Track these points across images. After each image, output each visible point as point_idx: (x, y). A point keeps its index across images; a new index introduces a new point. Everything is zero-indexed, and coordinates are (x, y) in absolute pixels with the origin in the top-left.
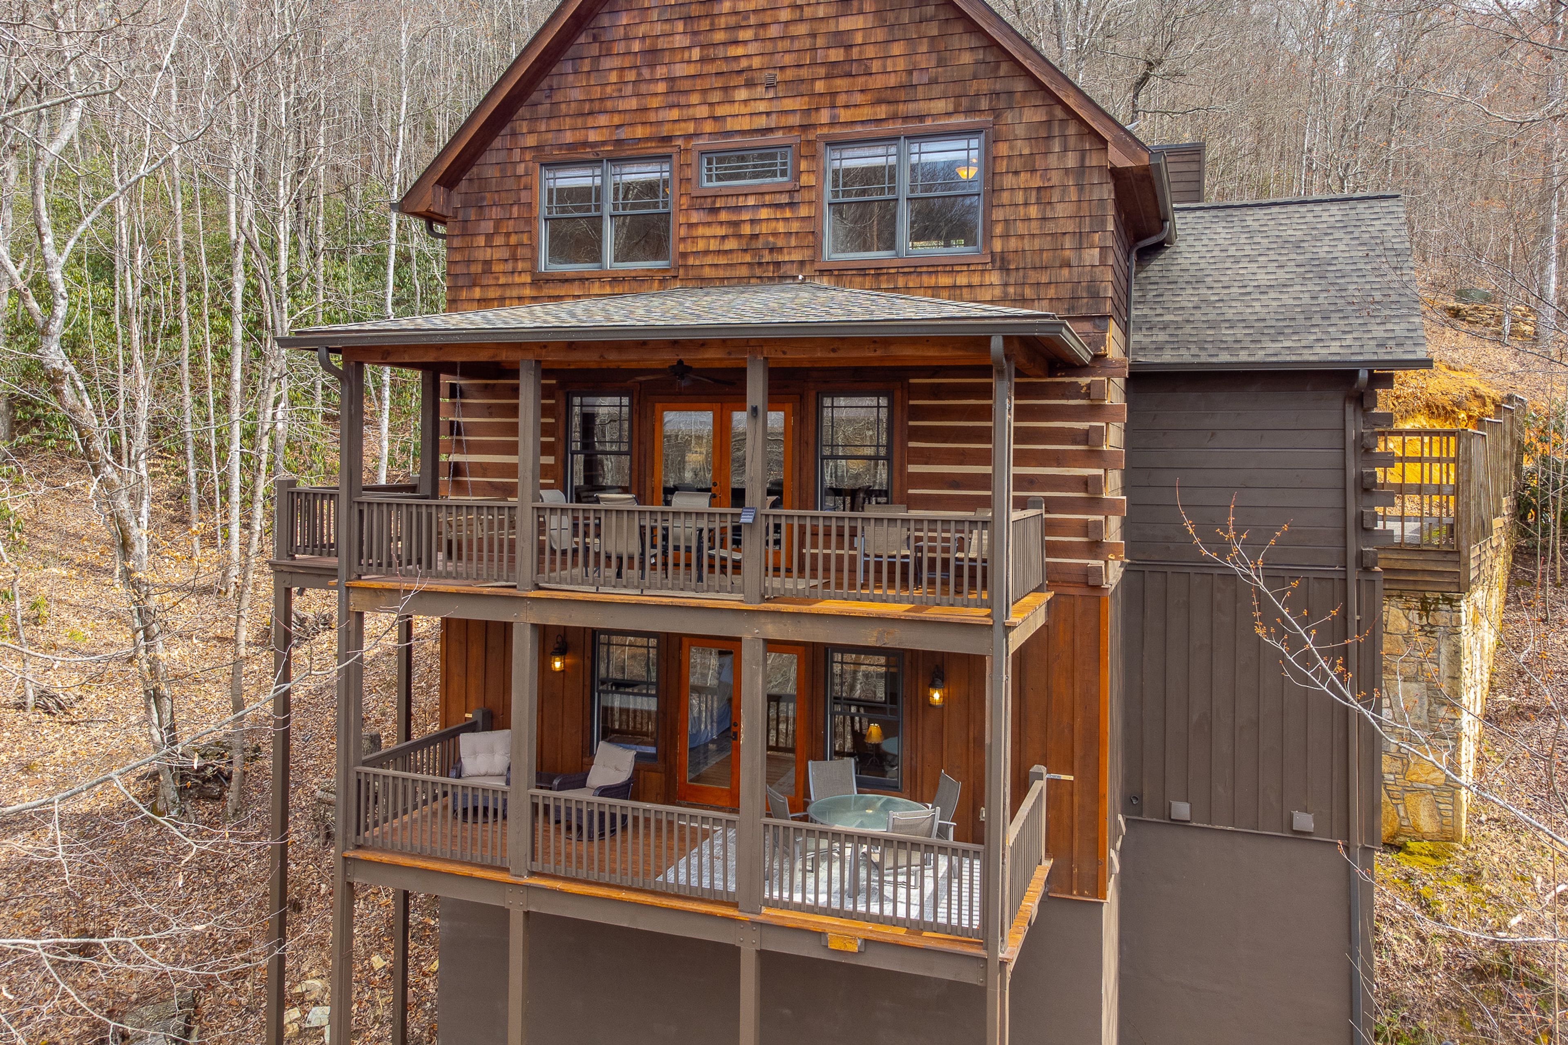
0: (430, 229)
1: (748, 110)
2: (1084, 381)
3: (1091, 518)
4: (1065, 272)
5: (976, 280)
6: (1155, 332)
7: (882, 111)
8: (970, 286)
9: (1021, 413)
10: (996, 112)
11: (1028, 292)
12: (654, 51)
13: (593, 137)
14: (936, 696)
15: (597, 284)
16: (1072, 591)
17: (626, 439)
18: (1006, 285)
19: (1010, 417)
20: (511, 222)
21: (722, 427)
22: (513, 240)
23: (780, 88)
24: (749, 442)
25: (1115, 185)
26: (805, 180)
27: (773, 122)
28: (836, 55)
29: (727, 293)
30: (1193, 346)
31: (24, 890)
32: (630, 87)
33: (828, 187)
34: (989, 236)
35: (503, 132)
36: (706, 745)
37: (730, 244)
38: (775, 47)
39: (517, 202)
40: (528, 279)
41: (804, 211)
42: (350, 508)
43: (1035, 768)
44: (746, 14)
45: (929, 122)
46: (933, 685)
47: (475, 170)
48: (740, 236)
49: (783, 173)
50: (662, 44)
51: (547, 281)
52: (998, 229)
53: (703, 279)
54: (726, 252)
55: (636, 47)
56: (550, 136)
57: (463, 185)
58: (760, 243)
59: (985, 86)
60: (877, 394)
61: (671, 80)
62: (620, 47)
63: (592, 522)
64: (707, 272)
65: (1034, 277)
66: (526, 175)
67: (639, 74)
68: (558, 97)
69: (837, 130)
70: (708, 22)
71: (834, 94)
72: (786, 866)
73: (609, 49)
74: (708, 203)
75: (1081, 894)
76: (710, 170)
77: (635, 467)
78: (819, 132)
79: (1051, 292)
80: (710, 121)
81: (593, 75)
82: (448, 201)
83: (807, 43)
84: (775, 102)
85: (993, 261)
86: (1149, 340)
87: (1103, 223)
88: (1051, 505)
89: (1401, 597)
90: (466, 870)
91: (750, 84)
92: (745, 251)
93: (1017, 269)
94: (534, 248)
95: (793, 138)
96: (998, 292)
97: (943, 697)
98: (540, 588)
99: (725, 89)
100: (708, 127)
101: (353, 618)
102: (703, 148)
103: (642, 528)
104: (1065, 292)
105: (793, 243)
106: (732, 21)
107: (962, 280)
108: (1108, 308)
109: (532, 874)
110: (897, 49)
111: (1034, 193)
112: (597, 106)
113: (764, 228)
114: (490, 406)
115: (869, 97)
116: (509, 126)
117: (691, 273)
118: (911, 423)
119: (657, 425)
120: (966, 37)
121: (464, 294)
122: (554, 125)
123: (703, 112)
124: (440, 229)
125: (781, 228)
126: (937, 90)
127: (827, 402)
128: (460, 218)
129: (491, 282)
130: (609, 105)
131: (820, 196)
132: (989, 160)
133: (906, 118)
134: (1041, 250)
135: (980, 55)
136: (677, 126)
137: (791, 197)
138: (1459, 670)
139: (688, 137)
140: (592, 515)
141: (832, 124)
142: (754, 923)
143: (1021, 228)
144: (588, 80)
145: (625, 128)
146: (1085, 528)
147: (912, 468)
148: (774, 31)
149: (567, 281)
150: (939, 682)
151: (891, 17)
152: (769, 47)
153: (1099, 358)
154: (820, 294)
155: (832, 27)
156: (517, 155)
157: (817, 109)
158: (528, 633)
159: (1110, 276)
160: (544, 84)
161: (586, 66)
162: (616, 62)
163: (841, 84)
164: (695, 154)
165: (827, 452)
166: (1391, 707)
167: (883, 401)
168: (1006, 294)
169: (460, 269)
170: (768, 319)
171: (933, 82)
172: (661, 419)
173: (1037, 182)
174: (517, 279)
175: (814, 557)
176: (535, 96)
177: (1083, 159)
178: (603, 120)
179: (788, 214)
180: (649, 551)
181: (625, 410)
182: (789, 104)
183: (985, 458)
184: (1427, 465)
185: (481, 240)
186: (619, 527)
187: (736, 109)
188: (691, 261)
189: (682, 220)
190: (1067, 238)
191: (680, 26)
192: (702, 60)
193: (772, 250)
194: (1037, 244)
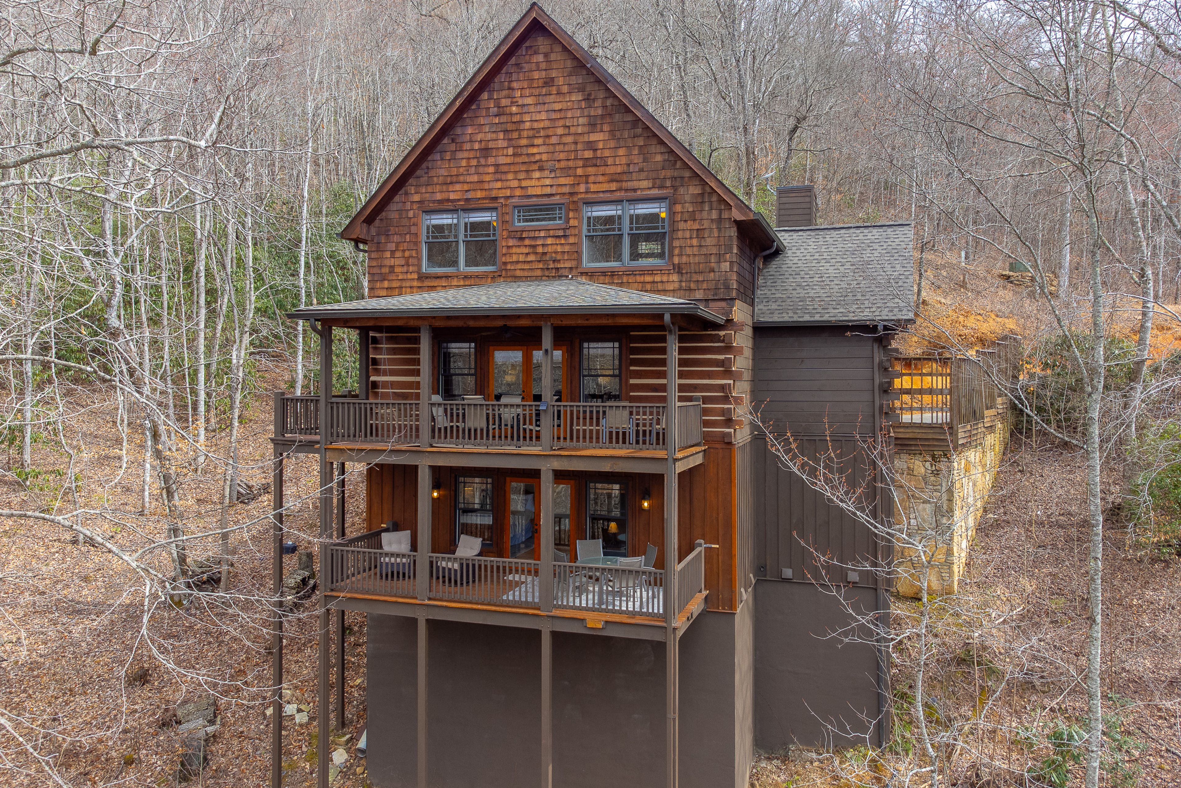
0: (357, 247)
1: (540, 183)
2: (722, 333)
3: (726, 406)
4: (712, 274)
5: (665, 278)
6: (770, 303)
7: (614, 186)
8: (662, 282)
9: (682, 351)
10: (675, 188)
11: (693, 286)
12: (487, 149)
13: (452, 196)
14: (646, 504)
15: (456, 279)
16: (717, 446)
17: (473, 366)
18: (681, 281)
19: (676, 354)
20: (406, 244)
21: (528, 359)
22: (407, 254)
23: (557, 172)
24: (544, 368)
25: (738, 229)
26: (572, 223)
27: (554, 190)
28: (588, 154)
29: (530, 286)
30: (790, 312)
31: (98, 647)
32: (473, 169)
33: (585, 227)
34: (671, 255)
35: (400, 193)
36: (519, 545)
37: (531, 258)
38: (555, 149)
39: (409, 233)
40: (415, 276)
41: (572, 240)
42: (326, 405)
43: (698, 541)
44: (538, 130)
45: (639, 193)
46: (644, 499)
47: (384, 214)
48: (536, 253)
49: (560, 218)
50: (491, 145)
51: (427, 278)
52: (676, 251)
53: (515, 277)
54: (529, 262)
55: (477, 146)
56: (428, 195)
57: (377, 222)
58: (547, 257)
59: (669, 173)
60: (613, 340)
61: (497, 165)
62: (467, 146)
63: (461, 412)
64: (518, 273)
65: (695, 277)
66: (414, 217)
67: (478, 162)
68: (432, 173)
69: (589, 196)
70: (517, 133)
71: (587, 176)
72: (565, 594)
73: (461, 147)
74: (518, 235)
75: (724, 609)
76: (519, 216)
77: (479, 382)
78: (579, 197)
79: (705, 286)
80: (519, 189)
81: (452, 161)
82: (368, 231)
83: (573, 147)
84: (555, 179)
85: (674, 269)
86: (766, 308)
87: (731, 248)
88: (705, 400)
89: (921, 454)
90: (394, 599)
91: (541, 169)
92: (540, 261)
93: (687, 273)
94: (419, 259)
95: (565, 200)
96: (677, 285)
97: (649, 505)
98: (432, 447)
99: (527, 171)
100: (518, 192)
101: (329, 465)
102: (515, 204)
103: (488, 415)
104: (712, 285)
105: (566, 258)
106: (531, 133)
107: (658, 278)
108: (734, 294)
109: (430, 599)
110: (621, 152)
111: (695, 232)
112: (454, 179)
113: (550, 249)
114: (394, 349)
115: (606, 178)
116: (403, 189)
117: (509, 274)
118: (631, 357)
119: (491, 358)
120: (658, 146)
121: (378, 285)
122: (430, 189)
123: (515, 184)
124: (361, 246)
125: (559, 248)
126: (643, 175)
127: (586, 345)
128: (375, 241)
129: (395, 278)
130: (461, 178)
131: (580, 232)
132: (671, 213)
133: (627, 190)
134: (699, 263)
135: (666, 157)
136: (500, 191)
137: (565, 232)
138: (953, 496)
139: (507, 198)
140: (460, 407)
141: (586, 192)
142: (548, 616)
143: (688, 251)
144: (449, 164)
145: (471, 192)
146: (723, 412)
147: (632, 381)
148: (554, 140)
149: (438, 277)
150: (647, 497)
151: (618, 134)
152: (551, 149)
153: (729, 321)
154: (581, 287)
155: (586, 139)
156: (408, 206)
157: (578, 184)
158: (427, 470)
159: (735, 277)
160: (424, 166)
161: (448, 156)
162: (465, 155)
163: (591, 170)
164: (511, 207)
165: (586, 373)
166: (916, 518)
167: (617, 345)
168: (681, 286)
169: (376, 271)
170: (553, 304)
171: (641, 170)
172: (493, 355)
173: (696, 226)
174: (409, 276)
175: (578, 430)
176: (419, 172)
177: (720, 214)
178: (458, 187)
179: (563, 242)
180: (491, 427)
181: (472, 350)
182: (562, 181)
183: (662, 375)
184: (934, 378)
185: (388, 254)
186: (475, 414)
187: (533, 183)
188: (509, 267)
189: (504, 244)
190: (713, 256)
191: (501, 136)
192: (514, 155)
193: (554, 261)
194: (697, 259)
